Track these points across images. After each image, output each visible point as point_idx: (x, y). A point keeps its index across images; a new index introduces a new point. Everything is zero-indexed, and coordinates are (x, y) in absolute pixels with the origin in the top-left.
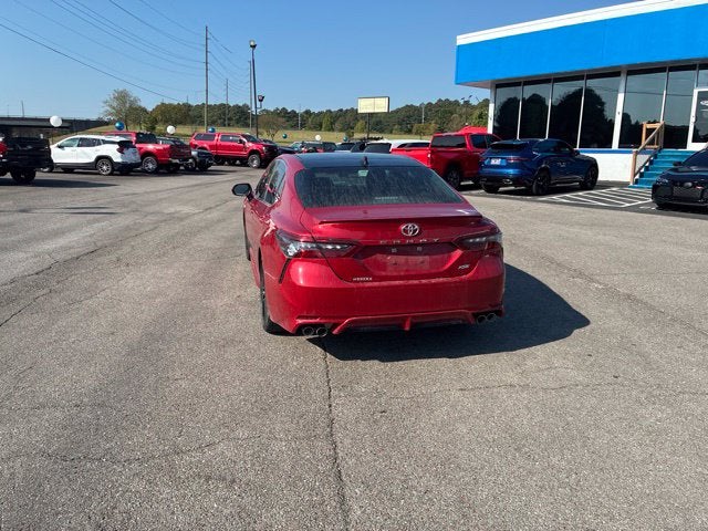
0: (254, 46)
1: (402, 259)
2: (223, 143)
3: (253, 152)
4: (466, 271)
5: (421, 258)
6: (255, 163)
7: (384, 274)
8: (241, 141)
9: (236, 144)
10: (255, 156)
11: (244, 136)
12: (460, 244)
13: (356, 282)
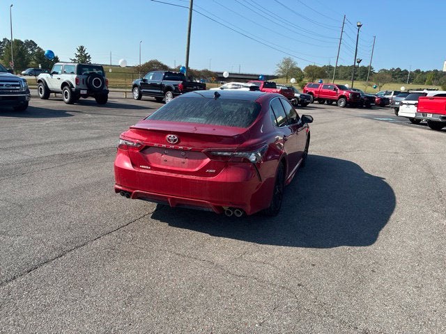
0: (360, 26)
1: (170, 158)
2: (324, 90)
3: (342, 96)
4: (213, 174)
5: (183, 160)
6: (343, 103)
7: (158, 166)
8: (335, 89)
9: (332, 91)
10: (343, 99)
11: (339, 86)
12: (208, 154)
13: (142, 168)
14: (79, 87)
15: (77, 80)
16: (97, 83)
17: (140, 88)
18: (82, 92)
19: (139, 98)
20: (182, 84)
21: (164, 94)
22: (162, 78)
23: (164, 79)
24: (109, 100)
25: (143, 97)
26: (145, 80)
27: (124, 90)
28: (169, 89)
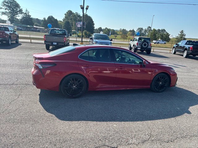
14: (138, 46)
15: (137, 44)
16: (145, 45)
17: (175, 48)
18: (138, 48)
19: (175, 53)
20: (193, 47)
21: (183, 52)
22: (185, 43)
23: (186, 44)
24: (151, 52)
25: (177, 53)
26: (178, 45)
27: (170, 49)
28: (186, 49)
